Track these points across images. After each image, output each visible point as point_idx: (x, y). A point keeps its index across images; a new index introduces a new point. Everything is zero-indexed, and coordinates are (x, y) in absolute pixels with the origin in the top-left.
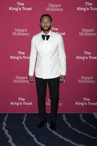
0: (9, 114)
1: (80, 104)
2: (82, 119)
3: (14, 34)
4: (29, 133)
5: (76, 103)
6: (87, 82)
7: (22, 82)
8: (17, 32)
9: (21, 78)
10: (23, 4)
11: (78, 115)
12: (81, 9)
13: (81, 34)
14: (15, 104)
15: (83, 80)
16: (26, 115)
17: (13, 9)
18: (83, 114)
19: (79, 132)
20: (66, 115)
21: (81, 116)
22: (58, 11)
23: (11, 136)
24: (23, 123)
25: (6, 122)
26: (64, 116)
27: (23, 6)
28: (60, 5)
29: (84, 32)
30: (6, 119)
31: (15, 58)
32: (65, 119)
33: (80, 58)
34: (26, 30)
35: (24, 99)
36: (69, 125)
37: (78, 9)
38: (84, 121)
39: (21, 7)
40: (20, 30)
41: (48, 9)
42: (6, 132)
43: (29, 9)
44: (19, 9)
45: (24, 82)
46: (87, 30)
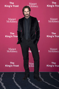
0: (4, 73)
1: (49, 66)
2: (51, 76)
3: (8, 22)
4: (17, 85)
5: (47, 66)
6: (54, 52)
7: (12, 52)
8: (9, 21)
9: (12, 49)
10: (13, 3)
12: (49, 6)
13: (50, 21)
14: (8, 66)
16: (15, 73)
17: (7, 6)
18: (51, 73)
19: (49, 84)
20: (41, 73)
22: (35, 7)
23: (5, 86)
24: (13, 78)
25: (2, 78)
27: (13, 4)
28: (36, 4)
29: (51, 20)
30: (2, 76)
32: (40, 76)
33: (49, 36)
34: (15, 19)
35: (14, 63)
36: (43, 80)
37: (48, 6)
38: (52, 77)
39: (12, 5)
40: (12, 19)
42: (2, 84)
43: (17, 6)
44: (10, 6)
45: (14, 52)
46: (53, 19)
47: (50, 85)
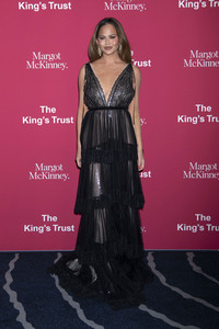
0: (21, 254)
1: (187, 228)
2: (192, 264)
3: (31, 65)
5: (179, 227)
6: (204, 176)
8: (37, 61)
9: (47, 168)
11: (183, 255)
13: (188, 64)
14: (33, 229)
15: (193, 171)
16: (60, 256)
18: (195, 252)
19: (186, 296)
20: (155, 254)
21: (190, 257)
22: (134, 11)
25: (12, 272)
26: (150, 258)
27: (51, 0)
30: (12, 265)
31: (32, 121)
32: (152, 265)
33: (187, 119)
34: (58, 56)
35: (55, 219)
36: (163, 279)
38: (197, 269)
39: (45, 1)
40: (45, 57)
41: (109, 7)
42: (13, 296)
43: (65, 5)
44: (40, 7)
45: (55, 176)
46: (203, 55)
47: (190, 297)
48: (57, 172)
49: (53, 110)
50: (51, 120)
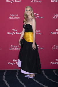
0: (7, 70)
1: (53, 63)
2: (55, 73)
11: (52, 70)
13: (54, 17)
14: (11, 63)
16: (18, 71)
19: (53, 81)
20: (45, 70)
21: (54, 71)
24: (17, 76)
25: (5, 75)
26: (43, 71)
30: (5, 74)
31: (10, 33)
32: (44, 73)
33: (53, 33)
34: (18, 15)
35: (17, 61)
36: (47, 77)
40: (14, 15)
42: (6, 82)
45: (17, 49)
47: (55, 82)
48: (17, 48)
49: (16, 30)
50: (16, 33)
